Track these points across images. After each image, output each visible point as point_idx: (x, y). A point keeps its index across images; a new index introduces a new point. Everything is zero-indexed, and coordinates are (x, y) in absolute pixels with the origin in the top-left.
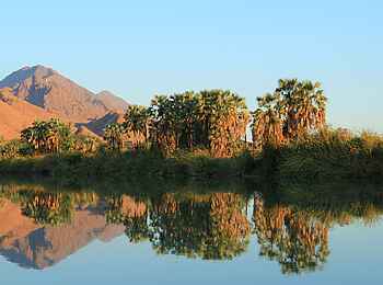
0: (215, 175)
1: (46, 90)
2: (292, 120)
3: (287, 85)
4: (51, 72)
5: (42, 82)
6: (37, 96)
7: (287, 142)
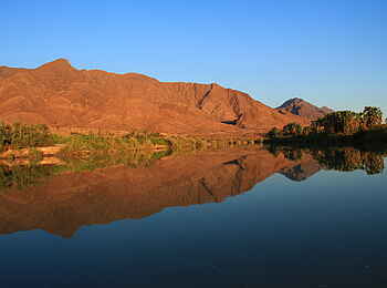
0: (345, 141)
1: (299, 108)
2: (369, 122)
3: (367, 109)
4: (301, 100)
5: (297, 105)
6: (296, 111)
7: (367, 129)
